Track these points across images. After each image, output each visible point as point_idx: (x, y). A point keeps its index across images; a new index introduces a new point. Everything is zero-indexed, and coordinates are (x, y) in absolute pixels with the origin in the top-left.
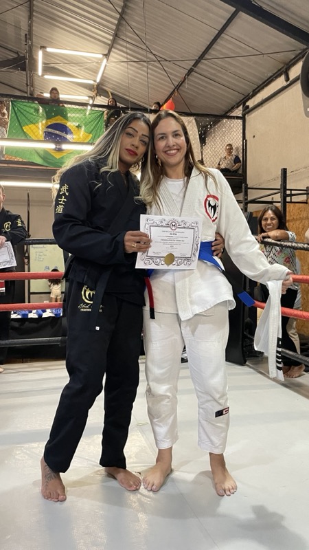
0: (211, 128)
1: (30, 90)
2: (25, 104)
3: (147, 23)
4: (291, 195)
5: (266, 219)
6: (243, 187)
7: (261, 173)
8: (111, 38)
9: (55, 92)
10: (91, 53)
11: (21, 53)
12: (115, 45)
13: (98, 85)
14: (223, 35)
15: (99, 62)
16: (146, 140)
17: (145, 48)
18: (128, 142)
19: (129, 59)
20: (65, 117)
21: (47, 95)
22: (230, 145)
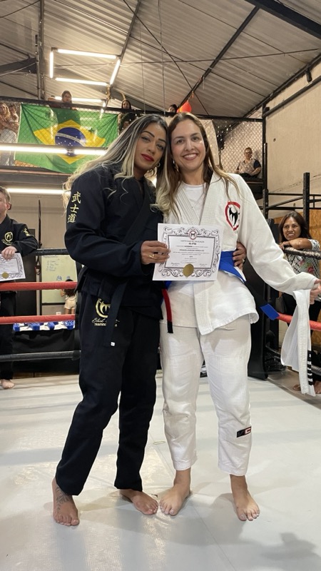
0: (229, 131)
1: (41, 93)
2: (36, 108)
3: (162, 22)
4: (314, 201)
5: (288, 227)
6: (264, 193)
7: (283, 177)
8: (125, 38)
9: (67, 94)
10: (105, 54)
11: (31, 55)
12: (129, 46)
13: (112, 87)
14: (242, 34)
15: (113, 64)
16: (163, 144)
17: (160, 48)
18: (144, 147)
19: (144, 60)
20: (77, 121)
21: (59, 98)
22: (249, 148)
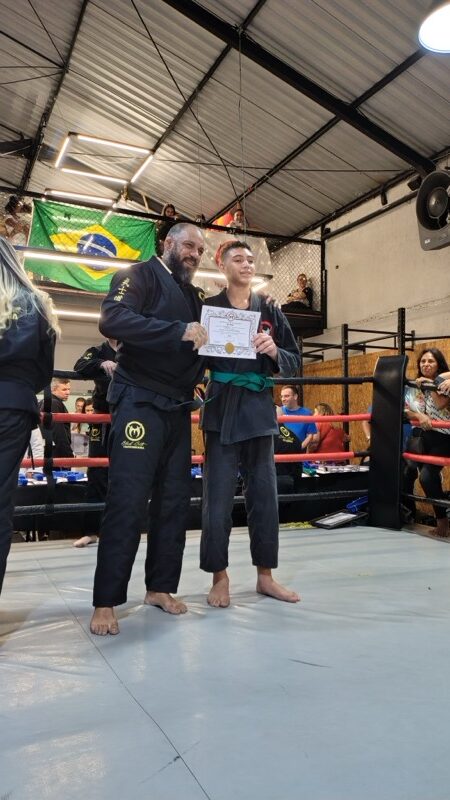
8: (164, 130)
10: (135, 145)
11: (26, 134)
12: (167, 140)
13: (130, 185)
14: (314, 145)
15: (143, 160)
17: (210, 149)
